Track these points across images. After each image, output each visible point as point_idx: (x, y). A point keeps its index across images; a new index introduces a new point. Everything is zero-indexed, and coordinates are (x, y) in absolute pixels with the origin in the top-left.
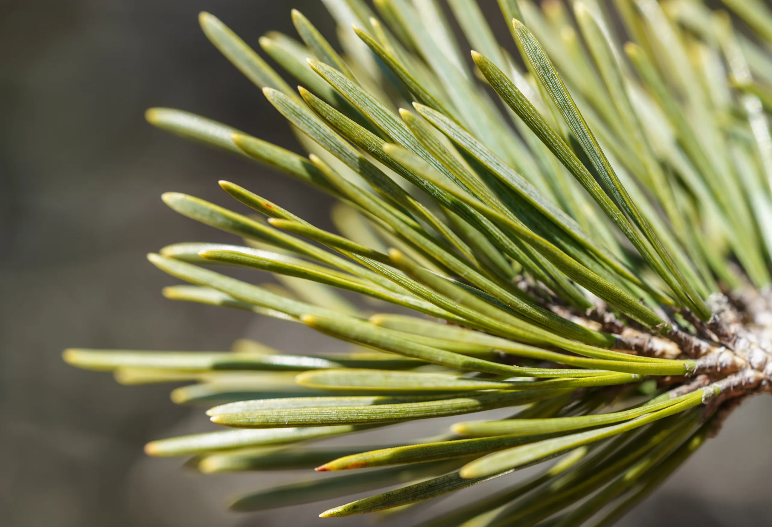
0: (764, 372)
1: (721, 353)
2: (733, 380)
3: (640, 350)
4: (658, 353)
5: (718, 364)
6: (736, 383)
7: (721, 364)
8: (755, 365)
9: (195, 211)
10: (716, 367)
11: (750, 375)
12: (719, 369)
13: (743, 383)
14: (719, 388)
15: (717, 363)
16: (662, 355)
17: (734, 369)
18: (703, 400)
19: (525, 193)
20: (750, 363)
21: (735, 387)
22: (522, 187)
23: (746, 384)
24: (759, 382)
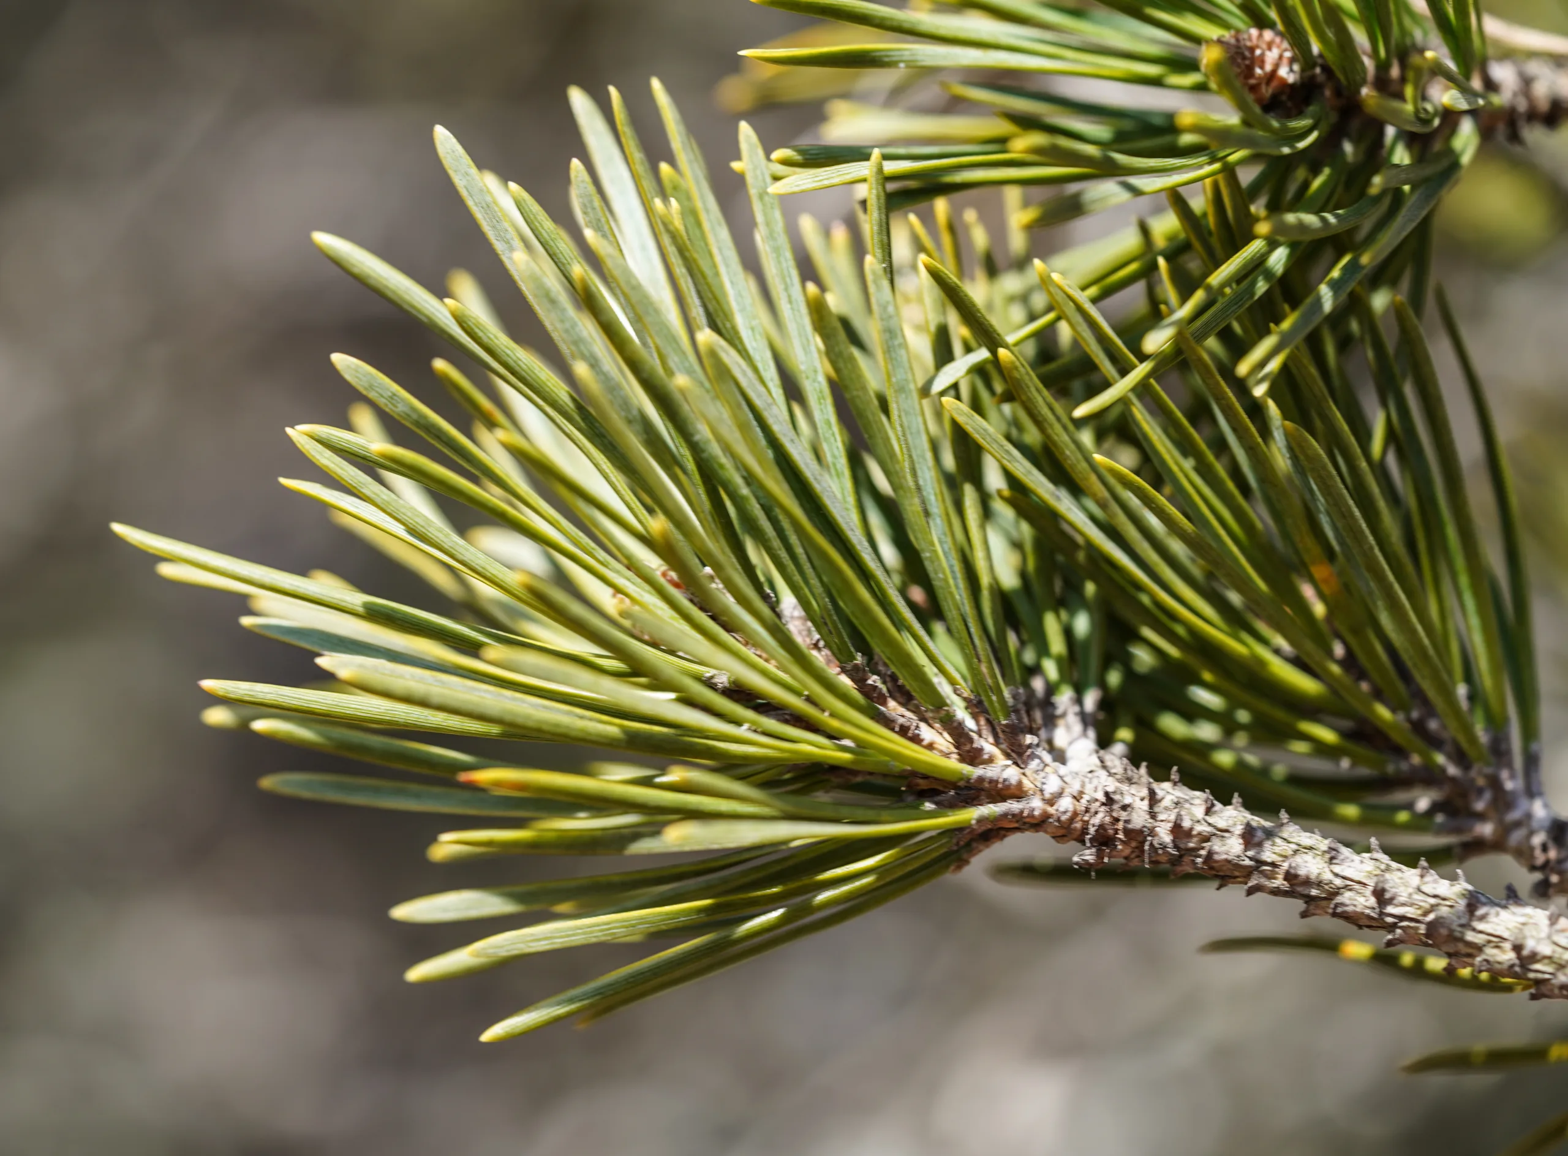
0: (1055, 807)
1: (1007, 766)
2: (1013, 806)
3: (903, 731)
4: (925, 743)
5: (1001, 780)
6: (1017, 811)
7: (1005, 780)
8: (1047, 796)
9: (371, 387)
10: (997, 782)
11: (1036, 805)
12: (1000, 786)
13: (1025, 814)
14: (995, 812)
15: (999, 778)
16: (930, 747)
17: (1018, 793)
18: (973, 822)
19: (817, 487)
20: (1042, 791)
21: (1014, 815)
22: (816, 479)
23: (1028, 816)
24: (1046, 817)
